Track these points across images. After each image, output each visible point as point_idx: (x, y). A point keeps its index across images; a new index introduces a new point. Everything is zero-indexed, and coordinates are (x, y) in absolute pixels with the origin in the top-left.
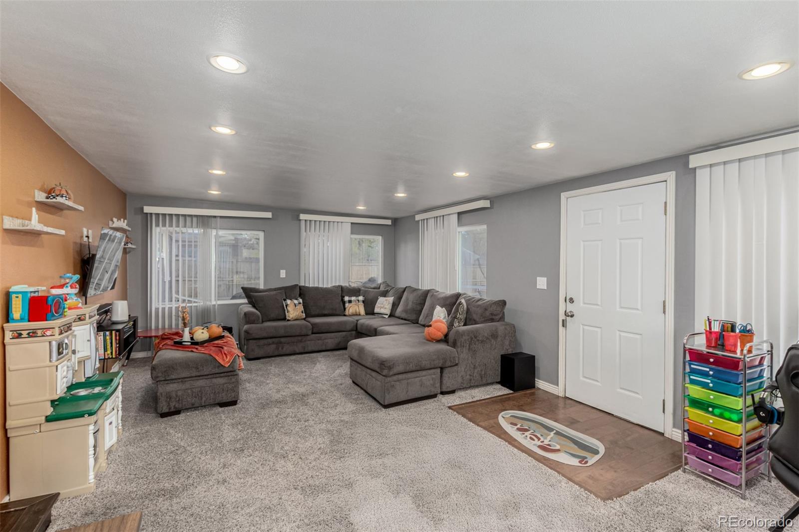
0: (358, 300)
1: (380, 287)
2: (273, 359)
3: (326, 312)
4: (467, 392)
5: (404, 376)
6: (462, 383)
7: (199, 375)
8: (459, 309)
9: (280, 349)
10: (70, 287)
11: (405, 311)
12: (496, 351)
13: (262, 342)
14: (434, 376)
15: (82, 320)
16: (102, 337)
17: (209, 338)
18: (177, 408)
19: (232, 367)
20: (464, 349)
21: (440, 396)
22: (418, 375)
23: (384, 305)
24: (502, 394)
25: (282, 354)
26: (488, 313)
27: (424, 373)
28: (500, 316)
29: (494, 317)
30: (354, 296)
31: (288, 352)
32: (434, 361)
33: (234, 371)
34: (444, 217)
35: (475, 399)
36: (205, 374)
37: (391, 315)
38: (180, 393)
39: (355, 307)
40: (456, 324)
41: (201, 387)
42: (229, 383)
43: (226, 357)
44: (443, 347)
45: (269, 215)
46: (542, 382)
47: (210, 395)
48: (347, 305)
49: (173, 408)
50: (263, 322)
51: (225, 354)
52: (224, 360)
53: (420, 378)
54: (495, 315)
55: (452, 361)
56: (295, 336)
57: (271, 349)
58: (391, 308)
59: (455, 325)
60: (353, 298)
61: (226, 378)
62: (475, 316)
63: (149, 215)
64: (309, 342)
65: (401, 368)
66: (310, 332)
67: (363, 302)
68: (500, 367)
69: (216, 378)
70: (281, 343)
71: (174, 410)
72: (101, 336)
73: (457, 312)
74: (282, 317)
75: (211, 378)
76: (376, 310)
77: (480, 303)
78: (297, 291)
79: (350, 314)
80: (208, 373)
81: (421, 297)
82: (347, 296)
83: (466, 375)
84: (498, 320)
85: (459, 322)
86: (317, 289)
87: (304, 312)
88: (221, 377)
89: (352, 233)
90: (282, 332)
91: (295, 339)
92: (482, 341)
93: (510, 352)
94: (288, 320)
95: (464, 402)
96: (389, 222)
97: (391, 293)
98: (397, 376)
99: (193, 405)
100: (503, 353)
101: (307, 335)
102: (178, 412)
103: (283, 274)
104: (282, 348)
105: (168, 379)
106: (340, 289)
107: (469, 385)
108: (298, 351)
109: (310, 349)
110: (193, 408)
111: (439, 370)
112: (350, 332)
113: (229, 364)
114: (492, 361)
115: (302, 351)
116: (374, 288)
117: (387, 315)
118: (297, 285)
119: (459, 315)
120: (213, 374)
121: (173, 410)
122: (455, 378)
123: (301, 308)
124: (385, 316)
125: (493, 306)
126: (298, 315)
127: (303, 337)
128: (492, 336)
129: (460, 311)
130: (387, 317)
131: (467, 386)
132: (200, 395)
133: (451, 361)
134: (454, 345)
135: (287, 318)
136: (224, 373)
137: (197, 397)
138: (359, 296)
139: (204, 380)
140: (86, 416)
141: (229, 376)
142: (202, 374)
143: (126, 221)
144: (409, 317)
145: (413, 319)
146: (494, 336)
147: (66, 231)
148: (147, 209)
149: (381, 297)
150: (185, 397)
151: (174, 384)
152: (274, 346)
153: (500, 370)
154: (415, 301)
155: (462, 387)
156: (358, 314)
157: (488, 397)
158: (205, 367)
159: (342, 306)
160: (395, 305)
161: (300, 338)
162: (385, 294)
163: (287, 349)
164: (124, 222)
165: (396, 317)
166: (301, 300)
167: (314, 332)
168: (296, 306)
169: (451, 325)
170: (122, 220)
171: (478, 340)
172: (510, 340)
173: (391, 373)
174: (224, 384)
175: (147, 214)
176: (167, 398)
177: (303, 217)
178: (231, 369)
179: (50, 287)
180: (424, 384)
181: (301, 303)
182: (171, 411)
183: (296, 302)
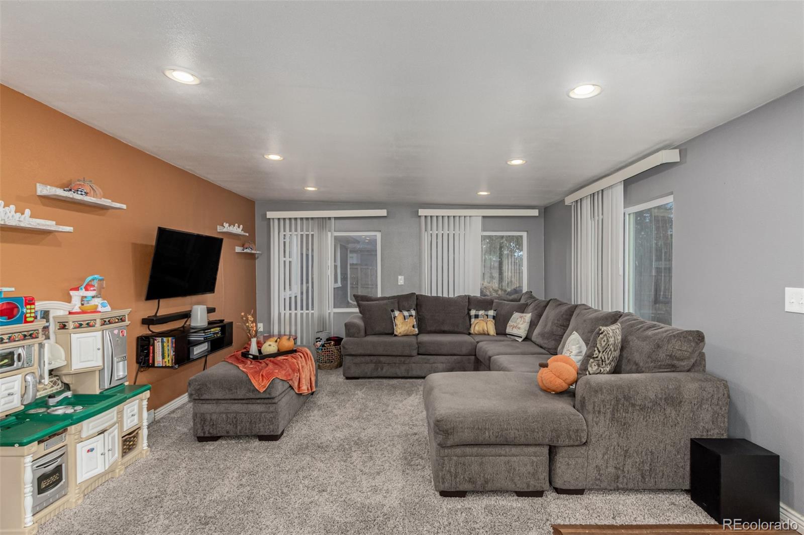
0: (487, 315)
1: (520, 299)
2: (372, 380)
3: (446, 328)
4: (609, 497)
5: (475, 450)
6: (596, 479)
7: (232, 397)
8: (598, 342)
9: (379, 369)
10: (84, 290)
11: (542, 335)
12: (678, 429)
13: (358, 359)
14: (534, 459)
15: (91, 326)
16: (160, 344)
17: (278, 350)
18: (211, 434)
19: (269, 394)
20: (602, 417)
21: (551, 496)
22: (503, 452)
23: (519, 324)
24: (687, 522)
25: (382, 375)
26: (662, 355)
27: (514, 450)
28: (693, 361)
29: (675, 362)
30: (482, 310)
31: (388, 374)
32: (533, 431)
33: (273, 398)
34: (605, 193)
35: (619, 521)
36: (239, 397)
37: (527, 339)
38: (214, 417)
39: (483, 324)
40: (593, 368)
41: (237, 413)
42: (266, 412)
43: (263, 380)
44: (562, 406)
45: (383, 212)
46: (796, 514)
47: (245, 424)
48: (473, 320)
49: (207, 433)
50: (366, 334)
51: (262, 375)
52: (259, 384)
53: (507, 459)
54: (678, 359)
55: (573, 436)
56: (397, 356)
57: (369, 369)
58: (527, 329)
59: (590, 369)
60: (481, 313)
61: (264, 406)
62: (637, 357)
63: (271, 221)
64: (413, 365)
65: (467, 436)
66: (415, 352)
67: (494, 317)
68: (688, 463)
69: (253, 404)
70: (380, 362)
71: (209, 435)
72: (159, 342)
73: (595, 347)
74: (390, 332)
75: (247, 404)
76: (509, 330)
77: (650, 333)
78: (413, 302)
79: (476, 332)
80: (242, 397)
81: (564, 316)
82: (474, 309)
83: (607, 467)
84: (687, 368)
85: (599, 365)
86: (437, 298)
87: (416, 326)
88: (258, 403)
89: (484, 230)
90: (380, 351)
91: (397, 360)
92: (643, 408)
93: (715, 434)
94: (396, 335)
95: (592, 523)
96: (535, 213)
97: (531, 307)
98: (463, 449)
99: (228, 432)
100: (696, 435)
101: (411, 356)
102: (215, 438)
103: (401, 280)
104: (382, 369)
105: (202, 398)
106: (467, 300)
107: (614, 485)
108: (400, 375)
109: (415, 373)
110: (227, 436)
111: (546, 450)
112: (467, 357)
113: (264, 389)
114: (669, 447)
115: (406, 375)
116: (512, 301)
117: (521, 337)
118: (415, 293)
119: (597, 352)
120: (249, 399)
121: (207, 435)
122: (583, 467)
123: (413, 321)
124: (517, 339)
125: (673, 341)
126: (408, 331)
127: (407, 358)
128: (666, 399)
129: (598, 345)
130: (520, 340)
131: (608, 487)
132: (234, 422)
133: (570, 437)
134: (581, 407)
135: (395, 333)
136: (261, 399)
137: (232, 425)
138: (491, 309)
139: (239, 405)
140: (17, 445)
141: (267, 404)
142: (236, 398)
143: (241, 226)
144: (545, 343)
145: (550, 347)
146: (673, 400)
147: (74, 229)
148: (270, 215)
149: (517, 312)
150: (219, 423)
151: (208, 405)
152: (372, 366)
153: (688, 468)
154: (556, 322)
155: (597, 487)
156: (486, 333)
157: (652, 521)
158: (239, 389)
159: (468, 321)
160: (533, 325)
161: (403, 359)
162: (522, 309)
163: (387, 370)
164: (239, 227)
165: (532, 341)
166: (413, 313)
167: (419, 353)
168: (405, 319)
169: (583, 369)
170: (236, 225)
171: (633, 405)
172: (715, 412)
173: (449, 443)
174: (262, 413)
175: (269, 219)
176: (201, 420)
177: (422, 212)
178: (268, 396)
179: (70, 289)
180: (514, 469)
181: (412, 316)
182: (205, 436)
183: (406, 313)
